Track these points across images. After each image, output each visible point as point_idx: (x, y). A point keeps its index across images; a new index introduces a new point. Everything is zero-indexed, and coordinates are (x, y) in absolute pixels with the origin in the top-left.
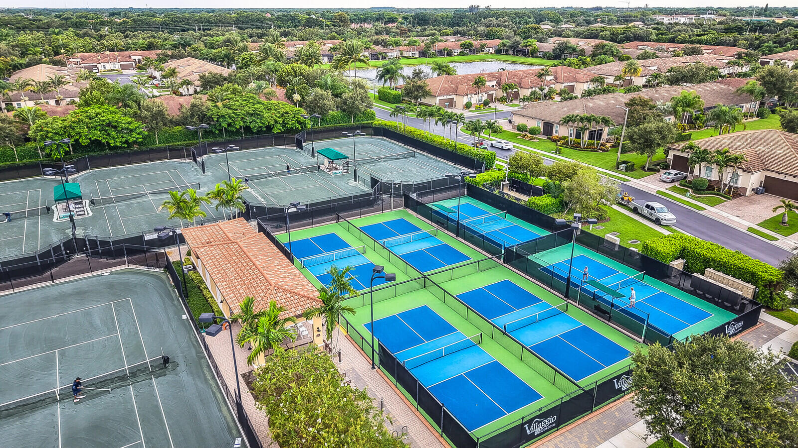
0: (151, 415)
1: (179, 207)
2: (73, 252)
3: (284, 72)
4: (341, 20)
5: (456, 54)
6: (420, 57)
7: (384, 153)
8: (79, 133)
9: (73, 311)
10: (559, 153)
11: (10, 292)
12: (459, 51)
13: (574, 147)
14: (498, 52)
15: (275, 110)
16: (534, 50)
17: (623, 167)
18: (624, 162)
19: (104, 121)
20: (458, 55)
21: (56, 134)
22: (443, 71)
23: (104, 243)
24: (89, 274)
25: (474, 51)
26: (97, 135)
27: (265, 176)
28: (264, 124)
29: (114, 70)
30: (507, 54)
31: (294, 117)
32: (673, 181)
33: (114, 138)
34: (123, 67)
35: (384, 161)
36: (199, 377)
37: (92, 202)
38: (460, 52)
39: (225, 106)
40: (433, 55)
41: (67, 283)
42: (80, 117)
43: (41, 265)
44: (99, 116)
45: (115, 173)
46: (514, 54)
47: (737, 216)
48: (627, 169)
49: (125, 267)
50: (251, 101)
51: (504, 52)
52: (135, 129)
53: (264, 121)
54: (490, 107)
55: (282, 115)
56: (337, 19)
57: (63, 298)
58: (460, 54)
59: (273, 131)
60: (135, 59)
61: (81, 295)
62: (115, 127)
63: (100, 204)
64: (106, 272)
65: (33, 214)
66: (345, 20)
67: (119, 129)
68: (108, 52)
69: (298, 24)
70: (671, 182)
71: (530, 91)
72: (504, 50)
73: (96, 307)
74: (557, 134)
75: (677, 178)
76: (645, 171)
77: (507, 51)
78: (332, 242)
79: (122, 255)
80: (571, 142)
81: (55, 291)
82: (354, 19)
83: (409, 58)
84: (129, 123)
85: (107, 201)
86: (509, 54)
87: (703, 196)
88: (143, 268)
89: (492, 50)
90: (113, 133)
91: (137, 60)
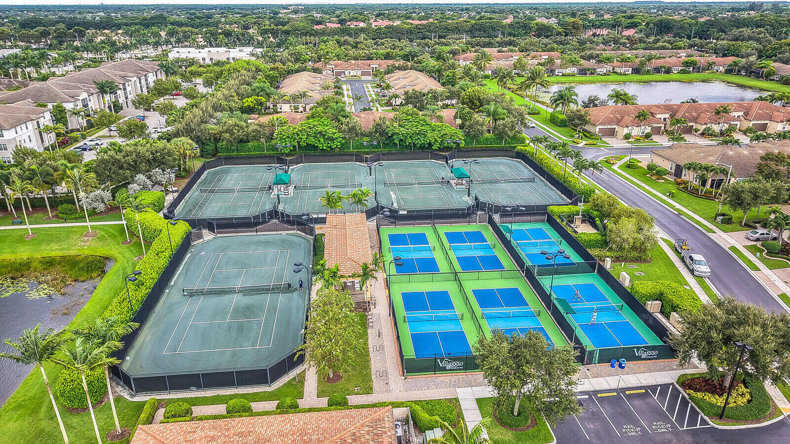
0: (273, 309)
1: (329, 200)
2: (272, 218)
3: (466, 95)
4: (574, 28)
5: (675, 72)
6: (632, 73)
7: (512, 175)
8: (301, 138)
9: (260, 251)
10: (672, 197)
11: (235, 234)
12: (680, 68)
13: (690, 192)
14: (729, 71)
15: (439, 131)
16: (769, 73)
17: (720, 218)
18: (723, 215)
19: (317, 130)
20: (678, 73)
21: (288, 137)
22: (621, 99)
23: (288, 216)
24: (275, 233)
25: (698, 69)
26: (312, 140)
27: (408, 184)
28: (426, 141)
29: (356, 76)
30: (738, 74)
31: (450, 138)
32: (757, 240)
33: (322, 143)
34: (363, 74)
35: (505, 183)
36: (302, 298)
37: (295, 187)
38: (681, 70)
39: (400, 126)
40: (648, 72)
41: (263, 235)
42: (304, 127)
43: (253, 223)
44: (315, 127)
45: (318, 168)
46: (746, 75)
47: (785, 282)
48: (723, 222)
49: (295, 232)
50: (421, 122)
51: (734, 72)
52: (337, 138)
53: (427, 139)
54: (652, 139)
55: (442, 136)
56: (570, 26)
57: (258, 243)
58: (680, 72)
59: (433, 147)
60: (373, 68)
61: (267, 243)
62: (324, 136)
63: (299, 189)
64: (284, 233)
65: (262, 190)
66: (578, 27)
67: (326, 137)
68: (353, 62)
69: (529, 31)
70: (756, 241)
71: (704, 127)
72: (735, 69)
73: (271, 252)
74: (685, 178)
75: (763, 238)
76: (741, 226)
77: (739, 71)
78: (421, 239)
79: (294, 225)
80: (691, 187)
81: (256, 238)
82: (588, 26)
83: (620, 74)
84: (334, 134)
85: (305, 187)
86: (741, 74)
87: (774, 258)
88: (304, 234)
89: (721, 69)
90: (322, 140)
91: (374, 68)
